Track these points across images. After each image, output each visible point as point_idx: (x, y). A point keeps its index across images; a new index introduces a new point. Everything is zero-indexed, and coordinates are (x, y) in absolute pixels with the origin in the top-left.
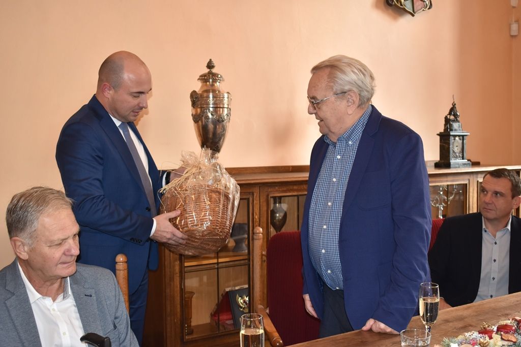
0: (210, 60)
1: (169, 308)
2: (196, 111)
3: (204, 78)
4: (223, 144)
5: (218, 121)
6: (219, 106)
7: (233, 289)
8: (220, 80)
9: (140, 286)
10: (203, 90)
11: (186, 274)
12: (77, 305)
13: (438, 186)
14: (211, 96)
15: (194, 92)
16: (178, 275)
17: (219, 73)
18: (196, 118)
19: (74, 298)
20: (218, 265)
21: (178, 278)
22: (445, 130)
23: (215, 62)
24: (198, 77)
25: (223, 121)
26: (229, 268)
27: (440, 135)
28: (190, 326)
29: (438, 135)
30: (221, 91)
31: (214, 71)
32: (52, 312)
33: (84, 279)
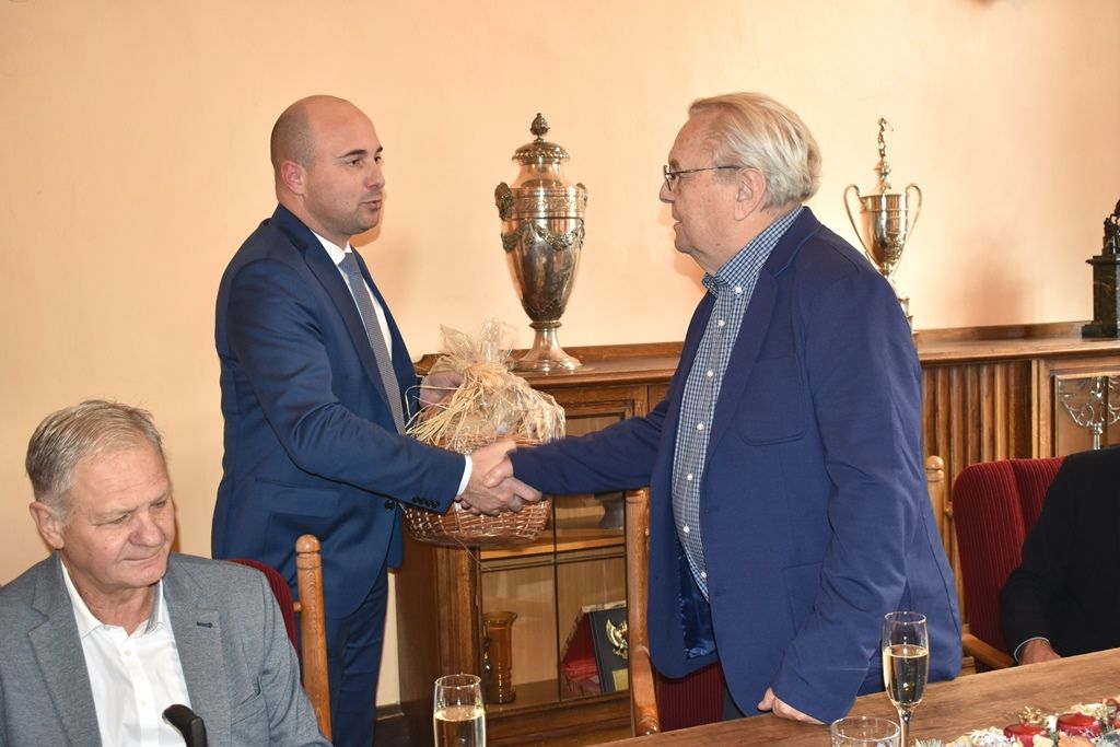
0: (539, 115)
1: (447, 648)
2: (510, 226)
3: (526, 156)
4: (568, 296)
5: (554, 246)
6: (556, 214)
7: (600, 608)
8: (560, 158)
9: (365, 602)
10: (521, 183)
11: (484, 576)
12: (177, 643)
13: (1090, 379)
14: (541, 192)
15: (503, 185)
16: (467, 577)
17: (558, 143)
18: (510, 242)
19: (173, 628)
20: (555, 556)
21: (467, 585)
22: (1104, 250)
23: (549, 121)
24: (513, 154)
25: (565, 247)
26: (599, 562)
27: (1095, 262)
28: (509, 685)
29: (1088, 262)
30: (562, 181)
31: (546, 138)
32: (124, 657)
33: (198, 589)
